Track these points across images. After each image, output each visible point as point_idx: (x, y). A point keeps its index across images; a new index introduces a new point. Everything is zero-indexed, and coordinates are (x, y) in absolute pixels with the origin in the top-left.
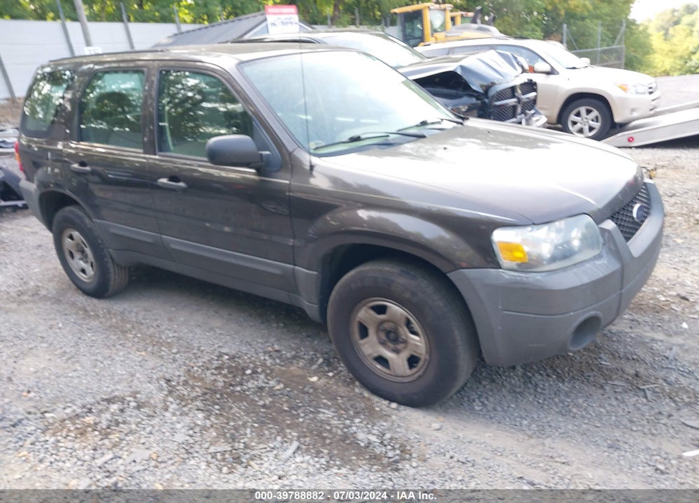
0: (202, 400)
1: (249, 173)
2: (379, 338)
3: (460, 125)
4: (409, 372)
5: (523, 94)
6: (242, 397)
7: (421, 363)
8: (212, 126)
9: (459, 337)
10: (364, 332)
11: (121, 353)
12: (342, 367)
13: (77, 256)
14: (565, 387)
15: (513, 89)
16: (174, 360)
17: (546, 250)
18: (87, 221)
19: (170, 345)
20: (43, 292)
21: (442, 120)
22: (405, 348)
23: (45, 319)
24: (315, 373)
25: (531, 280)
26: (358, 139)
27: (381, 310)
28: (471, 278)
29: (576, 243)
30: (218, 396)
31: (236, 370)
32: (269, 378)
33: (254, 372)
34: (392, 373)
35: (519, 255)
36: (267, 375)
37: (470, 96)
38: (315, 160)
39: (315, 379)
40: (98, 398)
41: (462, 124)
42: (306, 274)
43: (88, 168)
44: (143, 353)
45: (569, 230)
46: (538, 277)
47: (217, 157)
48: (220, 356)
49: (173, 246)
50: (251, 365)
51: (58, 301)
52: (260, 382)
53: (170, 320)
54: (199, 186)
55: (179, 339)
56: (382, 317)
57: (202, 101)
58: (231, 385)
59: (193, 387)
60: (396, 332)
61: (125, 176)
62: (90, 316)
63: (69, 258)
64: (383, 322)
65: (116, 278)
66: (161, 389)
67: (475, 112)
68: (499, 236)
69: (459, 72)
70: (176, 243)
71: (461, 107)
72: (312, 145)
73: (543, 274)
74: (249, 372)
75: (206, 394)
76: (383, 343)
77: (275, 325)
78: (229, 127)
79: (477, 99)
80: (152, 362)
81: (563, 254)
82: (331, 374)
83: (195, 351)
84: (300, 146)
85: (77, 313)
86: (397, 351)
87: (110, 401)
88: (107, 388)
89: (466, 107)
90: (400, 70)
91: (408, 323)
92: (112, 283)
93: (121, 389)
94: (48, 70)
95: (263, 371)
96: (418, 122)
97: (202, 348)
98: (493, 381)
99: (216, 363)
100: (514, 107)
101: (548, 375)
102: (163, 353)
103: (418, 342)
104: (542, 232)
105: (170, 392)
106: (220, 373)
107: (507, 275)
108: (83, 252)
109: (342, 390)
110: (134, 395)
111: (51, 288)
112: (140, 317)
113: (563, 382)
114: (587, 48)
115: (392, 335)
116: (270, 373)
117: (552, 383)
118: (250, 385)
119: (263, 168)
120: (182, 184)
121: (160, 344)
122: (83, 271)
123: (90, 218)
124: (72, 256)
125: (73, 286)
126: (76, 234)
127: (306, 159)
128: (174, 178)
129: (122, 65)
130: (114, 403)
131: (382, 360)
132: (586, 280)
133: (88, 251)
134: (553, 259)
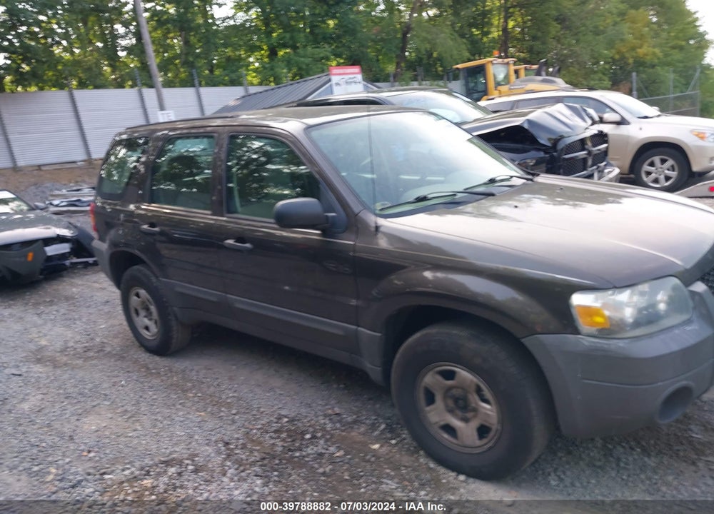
0: (261, 466)
1: (314, 234)
2: (447, 406)
3: (530, 182)
4: (478, 443)
5: (594, 146)
6: (301, 463)
7: (492, 434)
8: (276, 187)
9: (534, 407)
10: (430, 399)
11: (181, 413)
12: (405, 434)
13: (143, 313)
14: (651, 462)
15: (583, 141)
16: (234, 422)
17: (629, 314)
18: (154, 279)
19: (229, 406)
20: (108, 349)
21: (512, 177)
22: (475, 416)
23: (108, 377)
24: (376, 440)
25: (613, 347)
26: (424, 199)
27: (450, 375)
28: (547, 344)
29: (662, 307)
30: (277, 462)
31: (296, 435)
32: (329, 443)
33: (314, 437)
34: (460, 443)
35: (599, 320)
36: (327, 440)
37: (539, 150)
38: (381, 221)
39: (376, 446)
40: (156, 460)
41: (531, 180)
42: (369, 335)
43: (156, 229)
44: (202, 414)
45: (654, 292)
46: (621, 344)
47: (284, 220)
48: (280, 418)
49: (238, 306)
50: (311, 430)
51: (122, 358)
52: (320, 447)
53: (231, 378)
54: (265, 246)
55: (239, 399)
56: (450, 383)
57: (267, 163)
58: (290, 450)
59: (251, 451)
60: (465, 399)
61: (191, 236)
62: (152, 374)
63: (134, 315)
64: (450, 388)
65: (178, 335)
66: (219, 453)
67: (544, 166)
68: (578, 299)
69: (526, 126)
70: (241, 302)
71: (528, 161)
72: (379, 206)
73: (626, 341)
74: (308, 436)
75: (264, 459)
76: (451, 411)
77: (335, 386)
78: (294, 187)
79: (546, 153)
80: (210, 424)
81: (648, 318)
82: (393, 442)
83: (254, 413)
84: (366, 207)
85: (139, 371)
86: (466, 420)
87: (168, 463)
88: (166, 449)
89: (534, 161)
90: (465, 127)
91: (479, 391)
92: (174, 341)
93: (180, 451)
94: (124, 137)
95: (323, 436)
96: (486, 180)
97: (262, 410)
98: (570, 453)
99: (275, 426)
100: (585, 160)
101: (632, 449)
102: (222, 414)
103: (488, 410)
104: (624, 296)
105: (229, 456)
106: (279, 437)
107: (587, 342)
108: (147, 309)
109: (406, 460)
110: (192, 457)
111: (115, 344)
112: (201, 375)
113: (649, 456)
114: (658, 95)
115: (461, 402)
116: (330, 439)
117: (636, 457)
118: (309, 451)
119: (328, 228)
120: (248, 245)
121: (219, 404)
122: (147, 328)
123: (157, 277)
124: (137, 313)
125: (137, 343)
126: (142, 292)
127: (372, 219)
128: (240, 239)
129: (193, 131)
130: (172, 467)
131: (449, 429)
132: (674, 347)
133: (153, 308)
134: (637, 324)
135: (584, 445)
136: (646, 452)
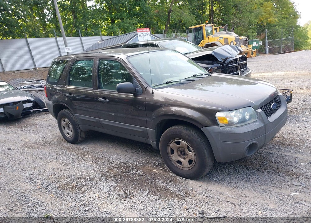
0: (114, 178)
1: (131, 96)
2: (178, 154)
3: (209, 76)
4: (189, 166)
5: (241, 62)
6: (128, 176)
7: (193, 162)
8: (115, 79)
9: (206, 152)
10: (173, 152)
11: (84, 163)
12: (165, 166)
13: (66, 128)
15: (236, 60)
16: (103, 165)
17: (236, 120)
18: (71, 114)
19: (101, 160)
20: (53, 142)
21: (202, 74)
22: (187, 157)
23: (55, 151)
24: (155, 168)
25: (230, 130)
26: (170, 82)
27: (178, 143)
28: (209, 130)
29: (247, 117)
30: (120, 176)
31: (126, 167)
32: (138, 170)
33: (133, 168)
34: (183, 167)
35: (225, 121)
36: (137, 169)
37: (218, 63)
38: (154, 90)
39: (155, 170)
40: (76, 177)
42: (151, 131)
43: (72, 95)
44: (92, 163)
45: (244, 112)
46: (232, 129)
47: (120, 90)
48: (120, 163)
49: (103, 123)
50: (132, 166)
51: (59, 145)
52: (135, 171)
53: (101, 151)
54: (113, 100)
55: (105, 157)
56: (179, 145)
58: (124, 173)
59: (110, 174)
60: (184, 151)
61: (83, 97)
62: (71, 150)
63: (63, 129)
64: (179, 148)
65: (81, 136)
66: (99, 174)
68: (218, 115)
69: (213, 54)
70: (105, 121)
71: (214, 68)
72: (153, 85)
73: (234, 128)
74: (131, 168)
75: (115, 175)
76: (180, 156)
77: (140, 152)
78: (123, 79)
79: (221, 64)
80: (95, 166)
81: (242, 121)
82: (161, 169)
83: (111, 161)
84: (149, 86)
85: (66, 149)
86: (185, 159)
87: (80, 178)
88: (79, 174)
89: (216, 68)
91: (188, 148)
92: (79, 138)
93: (84, 174)
94: (56, 60)
95: (136, 168)
96: (192, 75)
97: (114, 160)
99: (118, 165)
100: (237, 67)
102: (99, 162)
103: (191, 154)
104: (233, 113)
105: (102, 175)
106: (120, 169)
107: (222, 128)
108: (68, 126)
109: (165, 174)
110: (89, 176)
111: (55, 141)
112: (90, 150)
115: (183, 152)
116: (139, 169)
118: (131, 172)
119: (136, 93)
120: (107, 100)
121: (98, 159)
122: (68, 134)
123: (72, 114)
124: (64, 128)
125: (64, 140)
126: (66, 119)
127: (151, 90)
128: (104, 98)
129: (82, 58)
130: (82, 179)
131: (179, 162)
132: (250, 130)
133: (71, 126)
134: (238, 123)
135: (228, 168)
136: (248, 169)
